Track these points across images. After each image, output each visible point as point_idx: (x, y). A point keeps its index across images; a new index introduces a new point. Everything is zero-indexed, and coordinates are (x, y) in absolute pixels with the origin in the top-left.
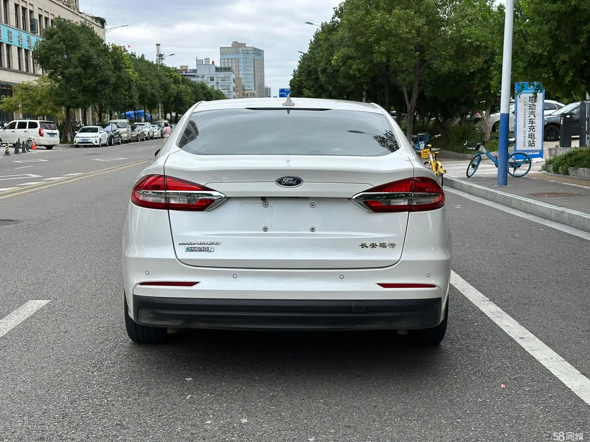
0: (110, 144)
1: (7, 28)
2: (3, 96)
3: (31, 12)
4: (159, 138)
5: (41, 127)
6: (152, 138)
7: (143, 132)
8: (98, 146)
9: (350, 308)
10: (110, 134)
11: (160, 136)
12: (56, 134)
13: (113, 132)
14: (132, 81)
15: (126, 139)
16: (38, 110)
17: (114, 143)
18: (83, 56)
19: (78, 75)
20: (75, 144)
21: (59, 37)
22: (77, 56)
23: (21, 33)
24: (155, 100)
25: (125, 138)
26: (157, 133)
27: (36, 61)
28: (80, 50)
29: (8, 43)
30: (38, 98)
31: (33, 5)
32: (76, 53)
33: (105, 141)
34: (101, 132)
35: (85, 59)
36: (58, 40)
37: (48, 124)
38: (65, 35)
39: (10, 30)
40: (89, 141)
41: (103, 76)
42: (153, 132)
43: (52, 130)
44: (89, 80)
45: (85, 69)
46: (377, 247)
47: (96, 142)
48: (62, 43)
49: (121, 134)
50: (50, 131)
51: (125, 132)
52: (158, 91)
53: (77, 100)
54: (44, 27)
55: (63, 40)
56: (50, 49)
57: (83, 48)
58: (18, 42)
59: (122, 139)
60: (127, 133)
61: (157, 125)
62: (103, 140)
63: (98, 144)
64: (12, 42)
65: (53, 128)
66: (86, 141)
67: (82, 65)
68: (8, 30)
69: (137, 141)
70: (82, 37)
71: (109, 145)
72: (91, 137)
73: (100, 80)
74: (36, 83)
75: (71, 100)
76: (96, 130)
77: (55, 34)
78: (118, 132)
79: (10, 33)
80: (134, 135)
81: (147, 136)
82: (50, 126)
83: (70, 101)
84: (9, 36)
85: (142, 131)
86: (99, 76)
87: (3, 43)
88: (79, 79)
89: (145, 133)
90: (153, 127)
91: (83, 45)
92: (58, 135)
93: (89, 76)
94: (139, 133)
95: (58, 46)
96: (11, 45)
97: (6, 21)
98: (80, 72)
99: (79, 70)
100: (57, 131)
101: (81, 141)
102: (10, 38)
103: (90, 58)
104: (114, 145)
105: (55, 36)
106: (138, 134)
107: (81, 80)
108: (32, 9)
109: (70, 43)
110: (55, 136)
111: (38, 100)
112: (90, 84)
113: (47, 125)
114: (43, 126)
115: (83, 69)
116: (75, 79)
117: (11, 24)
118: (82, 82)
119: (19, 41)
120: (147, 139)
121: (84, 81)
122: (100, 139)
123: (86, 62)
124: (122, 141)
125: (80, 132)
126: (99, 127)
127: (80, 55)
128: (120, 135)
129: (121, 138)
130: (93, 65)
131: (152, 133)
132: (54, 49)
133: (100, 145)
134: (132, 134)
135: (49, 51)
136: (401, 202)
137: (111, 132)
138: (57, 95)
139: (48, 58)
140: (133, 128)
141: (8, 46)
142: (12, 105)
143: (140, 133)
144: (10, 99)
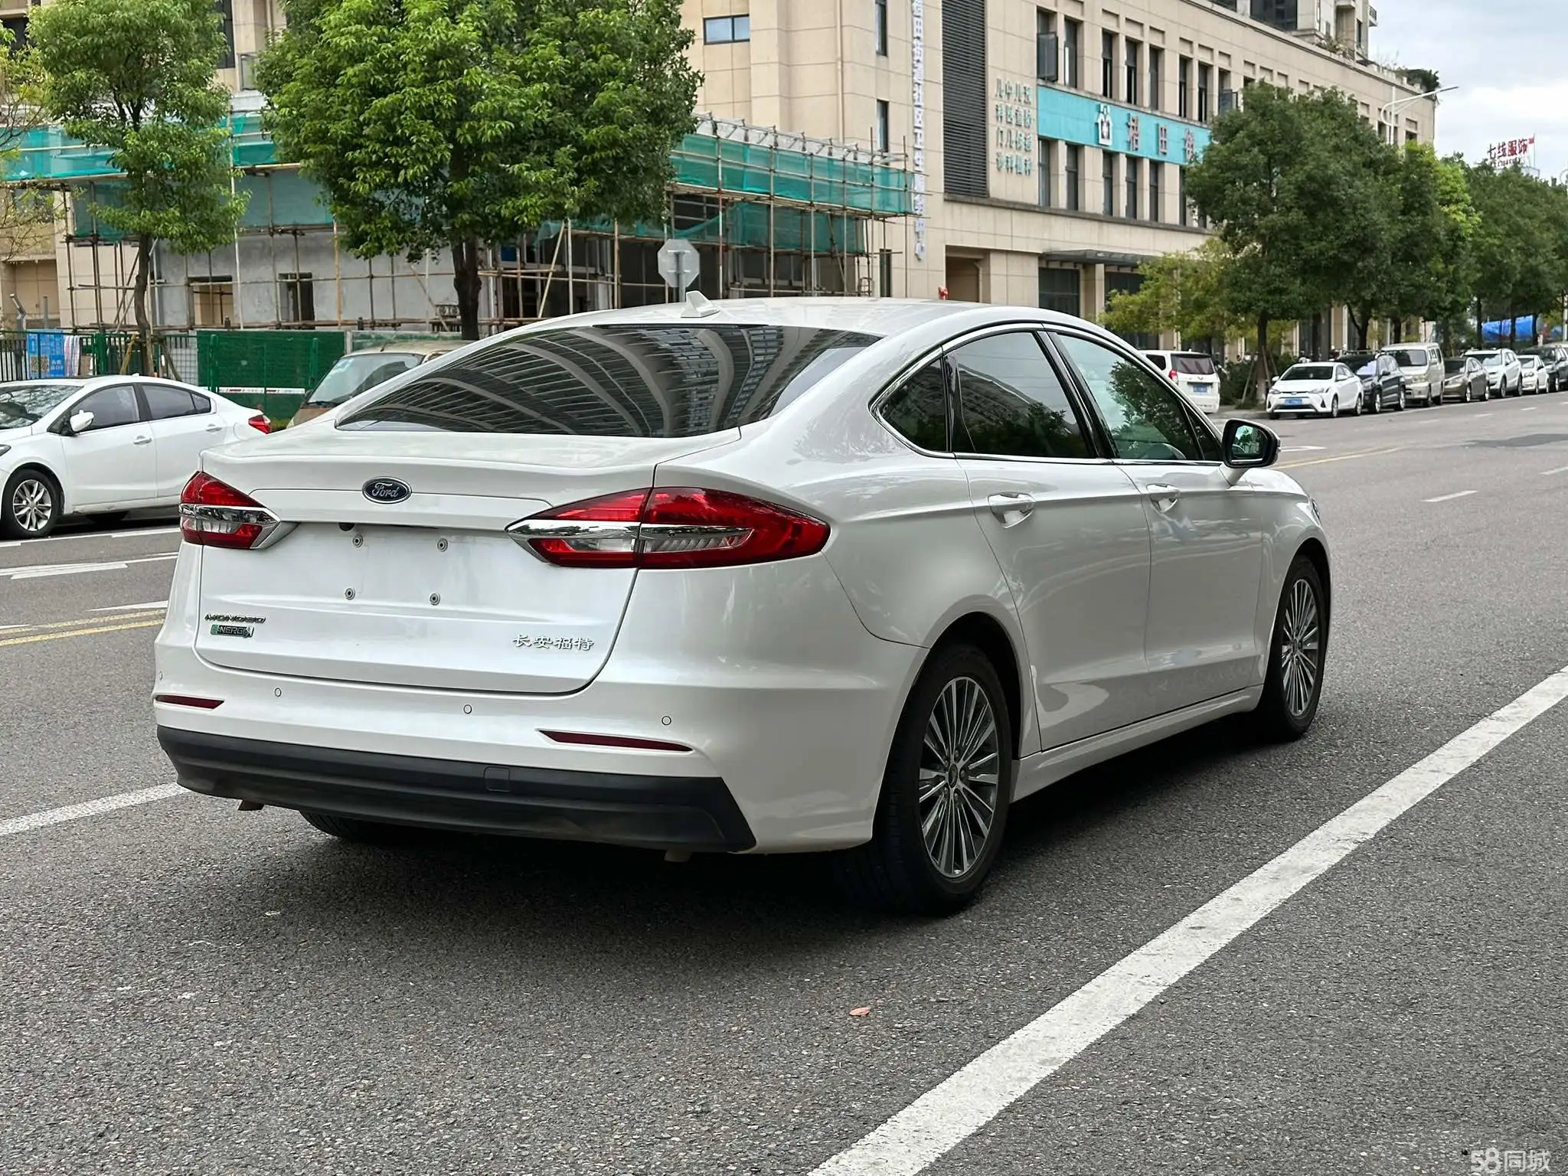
0: (1369, 408)
1: (1154, 121)
2: (1114, 291)
3: (1224, 74)
4: (1543, 391)
5: (1174, 368)
6: (1514, 392)
7: (1483, 376)
8: (1329, 415)
9: (482, 780)
10: (1370, 383)
11: (1544, 386)
12: (1211, 384)
13: (1380, 378)
14: (1463, 239)
15: (1422, 396)
16: (1193, 324)
17: (1382, 407)
18: (1310, 178)
19: (1292, 230)
20: (1268, 410)
21: (1251, 136)
22: (1293, 179)
23: (1192, 129)
24: (1539, 288)
25: (1420, 393)
26: (1534, 378)
27: (1190, 200)
28: (1303, 164)
29: (1156, 158)
30: (1197, 294)
31: (1229, 56)
32: (1292, 172)
33: (1349, 402)
34: (1340, 377)
35: (1314, 186)
36: (1247, 142)
37: (1193, 360)
38: (1268, 128)
39: (1163, 124)
40: (1305, 402)
41: (1359, 226)
42: (1521, 377)
43: (1201, 376)
44: (1320, 240)
45: (1311, 213)
46: (552, 647)
47: (1323, 405)
48: (1256, 150)
49: (1410, 382)
50: (1195, 378)
51: (1419, 378)
52: (1550, 262)
53: (1285, 298)
54: (1216, 114)
55: (1261, 143)
56: (1225, 167)
57: (1310, 158)
58: (1182, 152)
59: (1408, 397)
60: (1426, 380)
61: (1536, 357)
62: (1346, 400)
63: (1328, 409)
64: (1165, 154)
65: (1206, 369)
66: (1296, 403)
67: (1303, 203)
68: (1158, 125)
69: (1463, 400)
70: (1311, 129)
71: (1363, 413)
72: (1312, 392)
73: (1351, 237)
74: (1196, 257)
75: (1270, 298)
76: (1326, 374)
77: (1240, 128)
78: (1398, 378)
79: (1161, 131)
80: (1455, 382)
81: (1497, 386)
82: (1197, 364)
83: (1267, 302)
84: (1158, 138)
85: (1480, 373)
86: (1348, 227)
87: (1141, 158)
88: (1293, 241)
89: (1490, 378)
90: (1523, 361)
91: (1312, 150)
92: (1216, 387)
93: (1321, 229)
94: (1469, 380)
95: (1245, 159)
96: (1163, 163)
97: (1155, 103)
98: (1295, 222)
99: (1296, 216)
100: (1214, 378)
101: (1283, 402)
102: (1161, 143)
103: (1328, 182)
104: (1381, 412)
105: (1241, 134)
106: (1464, 381)
107: (1297, 245)
108: (1226, 67)
109: (1279, 148)
110: (1209, 389)
111: (1197, 300)
112: (1322, 253)
113: (1192, 362)
114: (1180, 366)
115: (1305, 214)
116: (1284, 242)
117: (1167, 110)
118: (1302, 248)
119: (1185, 150)
120: (1496, 395)
121: (1304, 244)
122: (1336, 396)
123: (1314, 195)
124: (1407, 401)
125: (1286, 379)
126: (1335, 365)
127: (1301, 177)
128: (1404, 386)
129: (1406, 394)
130: (1334, 202)
131: (1517, 378)
132: (1239, 167)
133: (1335, 414)
134: (1447, 383)
135: (1222, 172)
136: (620, 546)
137: (1375, 379)
138: (1235, 284)
139: (1219, 190)
140: (1452, 368)
141: (1156, 166)
142: (1131, 312)
143: (1474, 380)
144: (1131, 298)
